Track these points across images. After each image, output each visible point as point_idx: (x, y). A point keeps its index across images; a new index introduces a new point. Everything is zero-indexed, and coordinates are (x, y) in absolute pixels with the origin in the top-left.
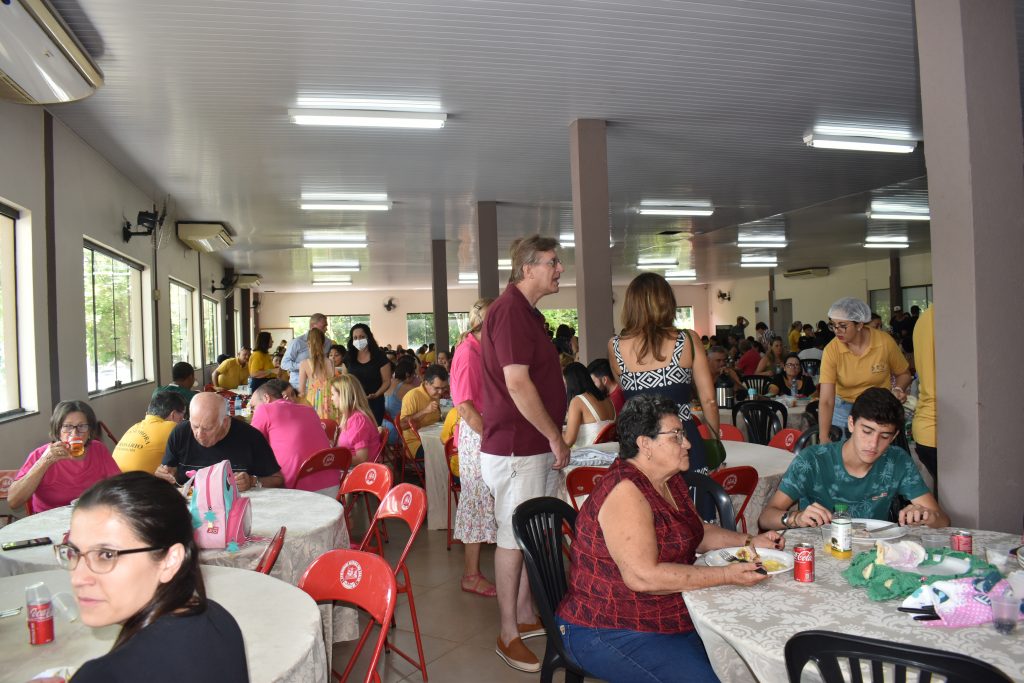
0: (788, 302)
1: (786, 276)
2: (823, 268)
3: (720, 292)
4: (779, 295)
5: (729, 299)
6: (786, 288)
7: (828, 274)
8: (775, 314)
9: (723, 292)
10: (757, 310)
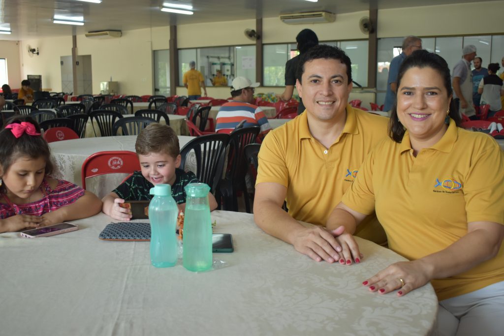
0: (88, 57)
1: (87, 36)
2: (117, 32)
3: (29, 47)
4: (81, 52)
5: (38, 53)
6: (86, 46)
7: (121, 36)
8: (77, 67)
9: (33, 48)
10: (62, 63)
